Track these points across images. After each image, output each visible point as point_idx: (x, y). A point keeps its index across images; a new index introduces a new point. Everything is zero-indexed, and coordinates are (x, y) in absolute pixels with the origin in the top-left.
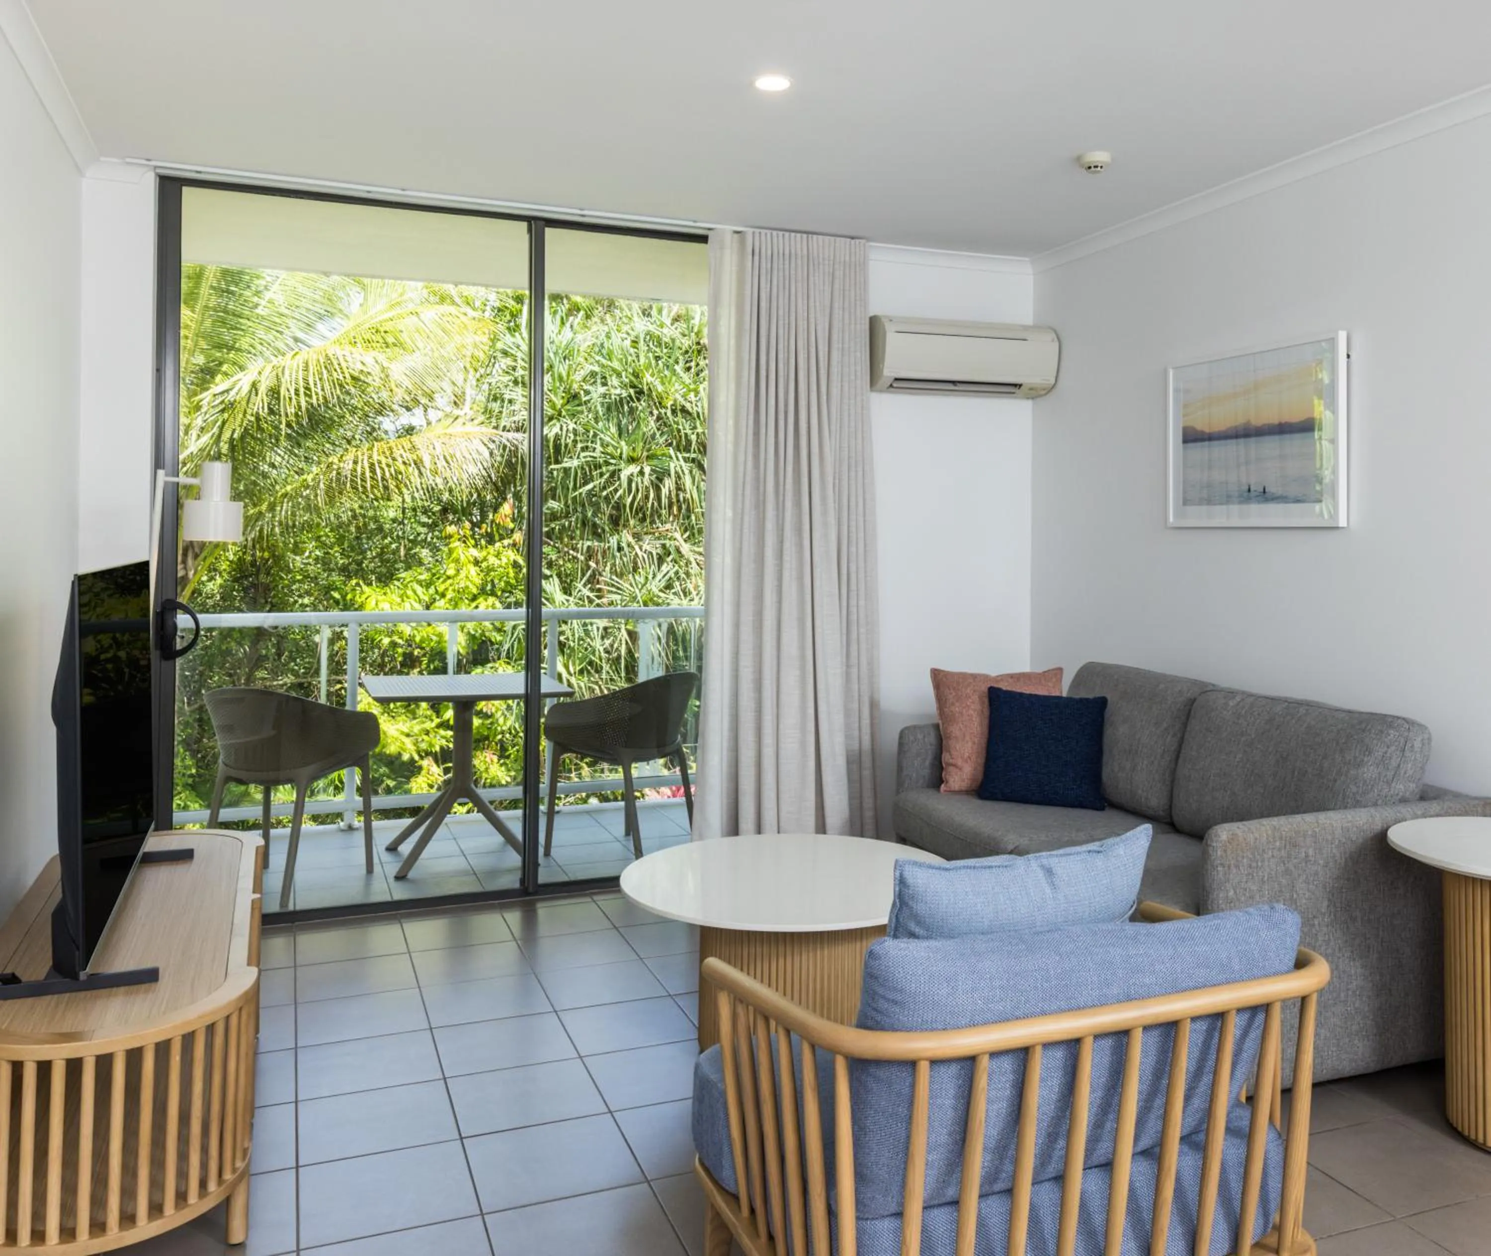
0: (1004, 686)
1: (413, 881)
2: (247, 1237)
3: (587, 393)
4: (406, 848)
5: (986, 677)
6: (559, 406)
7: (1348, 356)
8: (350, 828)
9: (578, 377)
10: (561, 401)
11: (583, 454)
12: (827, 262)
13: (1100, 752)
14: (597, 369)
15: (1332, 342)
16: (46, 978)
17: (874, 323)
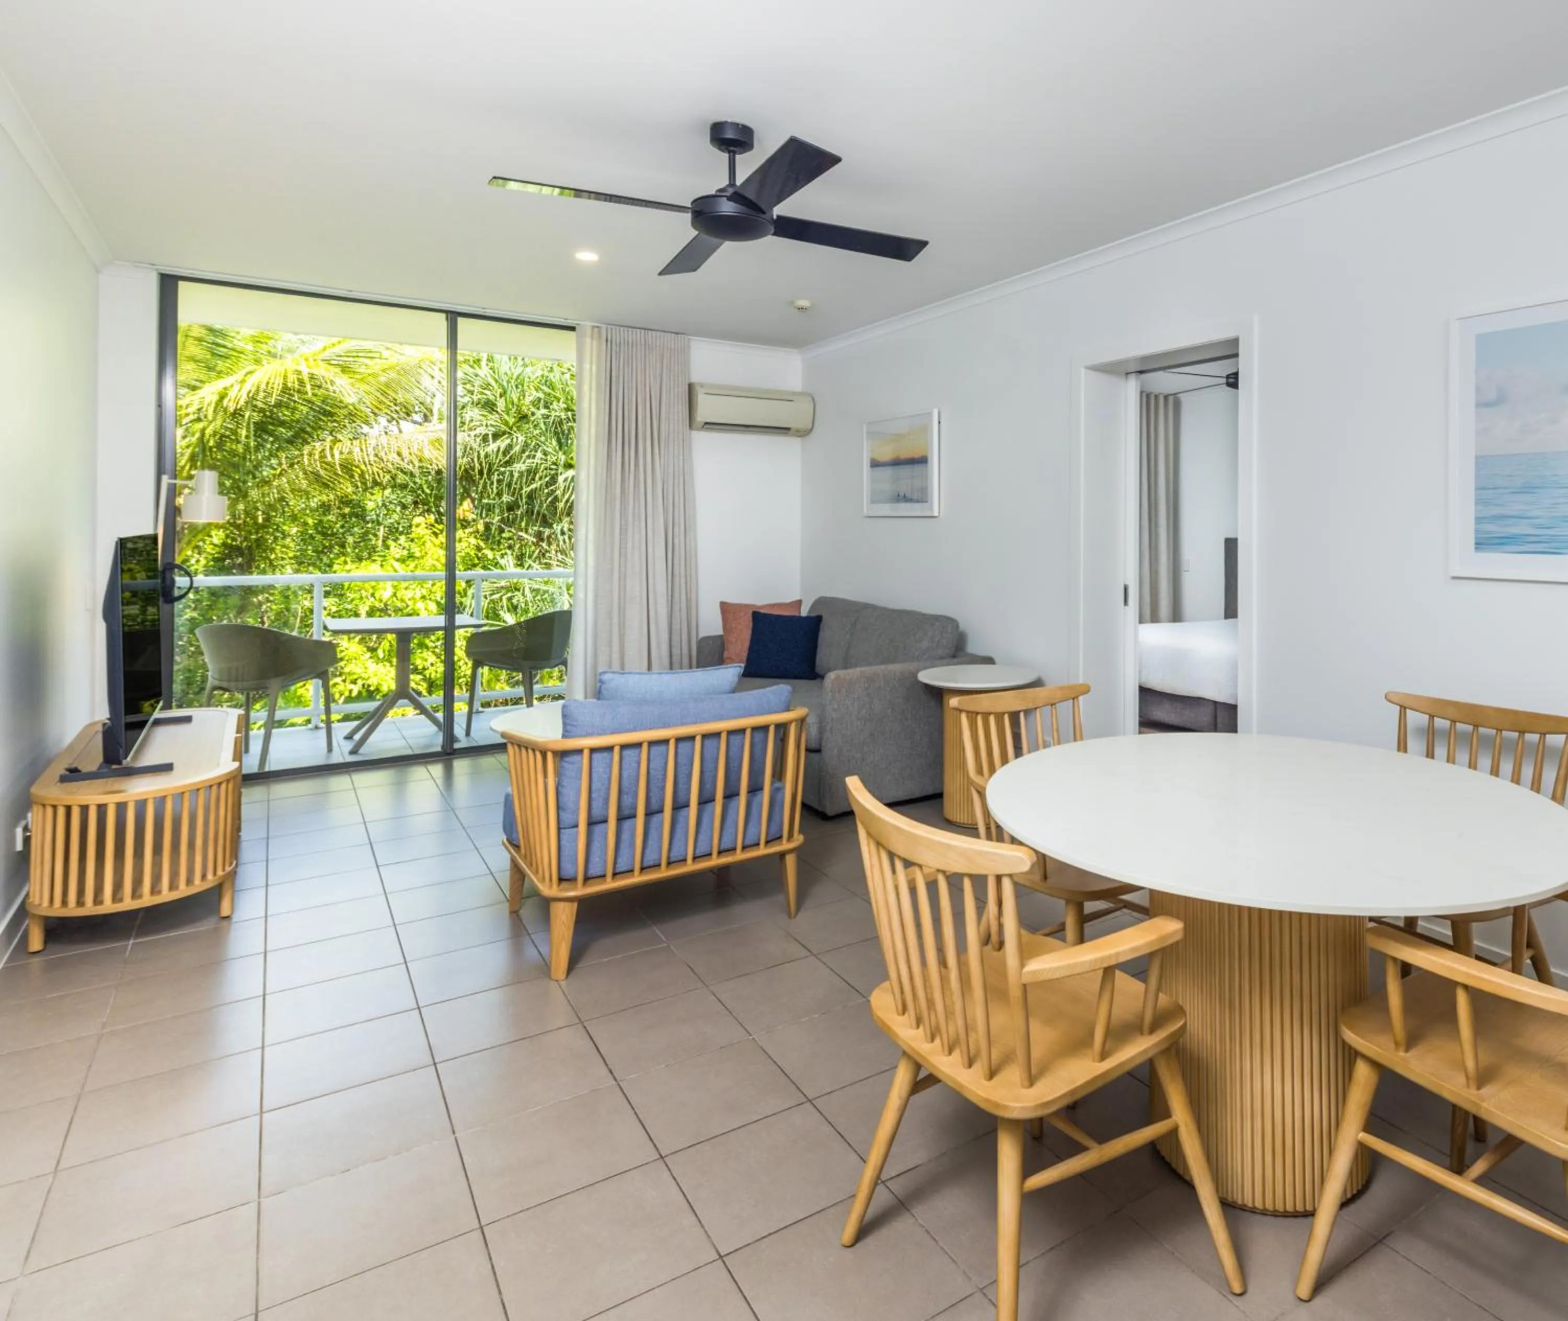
0: (762, 611)
1: (360, 754)
2: (232, 914)
3: (533, 414)
4: (357, 737)
5: (754, 606)
6: (511, 424)
7: (939, 422)
8: (317, 728)
9: (528, 400)
10: (513, 420)
11: (528, 461)
12: (658, 348)
13: (815, 647)
14: (541, 395)
15: (930, 414)
16: (99, 769)
17: (691, 387)
